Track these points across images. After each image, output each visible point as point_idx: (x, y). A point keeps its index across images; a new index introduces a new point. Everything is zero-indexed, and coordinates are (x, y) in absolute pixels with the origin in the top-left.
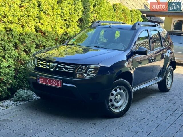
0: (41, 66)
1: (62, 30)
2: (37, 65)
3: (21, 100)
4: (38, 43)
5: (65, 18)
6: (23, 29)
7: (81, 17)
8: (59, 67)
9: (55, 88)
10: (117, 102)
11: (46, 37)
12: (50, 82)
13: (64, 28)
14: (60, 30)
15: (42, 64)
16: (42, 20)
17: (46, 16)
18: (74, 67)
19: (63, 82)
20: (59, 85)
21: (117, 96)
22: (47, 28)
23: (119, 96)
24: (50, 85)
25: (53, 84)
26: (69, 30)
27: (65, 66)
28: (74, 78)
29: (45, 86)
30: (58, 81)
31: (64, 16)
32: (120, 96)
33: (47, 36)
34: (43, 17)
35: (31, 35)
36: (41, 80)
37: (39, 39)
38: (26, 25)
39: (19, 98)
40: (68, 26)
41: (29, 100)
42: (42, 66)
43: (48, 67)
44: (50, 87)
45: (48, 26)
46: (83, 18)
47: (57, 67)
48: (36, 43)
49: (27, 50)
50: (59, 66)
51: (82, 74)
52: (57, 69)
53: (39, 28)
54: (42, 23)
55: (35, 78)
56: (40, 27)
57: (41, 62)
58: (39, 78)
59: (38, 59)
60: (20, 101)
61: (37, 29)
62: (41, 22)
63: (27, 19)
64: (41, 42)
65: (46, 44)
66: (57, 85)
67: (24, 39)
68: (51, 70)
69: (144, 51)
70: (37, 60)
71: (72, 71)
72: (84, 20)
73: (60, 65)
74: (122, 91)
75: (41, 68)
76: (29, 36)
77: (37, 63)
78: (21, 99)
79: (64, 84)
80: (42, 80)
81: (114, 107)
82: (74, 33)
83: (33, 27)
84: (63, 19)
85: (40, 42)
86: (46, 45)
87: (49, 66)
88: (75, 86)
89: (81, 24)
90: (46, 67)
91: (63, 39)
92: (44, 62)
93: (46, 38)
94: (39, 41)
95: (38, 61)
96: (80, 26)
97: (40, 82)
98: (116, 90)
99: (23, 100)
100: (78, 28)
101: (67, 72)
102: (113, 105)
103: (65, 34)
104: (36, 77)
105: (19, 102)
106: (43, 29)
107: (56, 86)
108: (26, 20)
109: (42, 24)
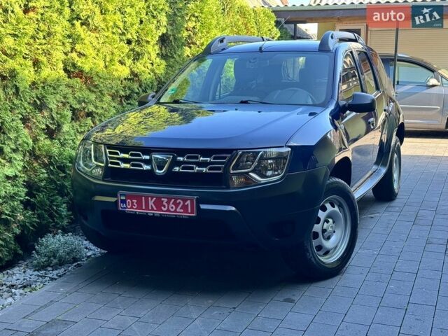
0: (123, 165)
1: (124, 67)
2: (112, 163)
3: (56, 264)
4: (78, 106)
5: (129, 36)
6: (36, 71)
7: (165, 32)
8: (179, 164)
9: (176, 220)
10: (329, 238)
11: (92, 88)
12: (159, 204)
13: (129, 62)
14: (120, 68)
15: (125, 161)
16: (81, 45)
17: (89, 32)
18: (225, 158)
19: (199, 202)
20: (189, 211)
21: (328, 222)
22: (95, 64)
23: (331, 220)
24: (160, 214)
25: (168, 210)
26: (140, 67)
27: (197, 158)
28: (228, 188)
29: (146, 216)
30: (185, 201)
31: (126, 30)
32: (334, 222)
33: (96, 86)
34: (82, 36)
35: (59, 86)
36: (133, 203)
37: (78, 94)
38: (43, 59)
39: (49, 257)
40: (137, 56)
41: (75, 260)
42: (128, 166)
43: (146, 167)
44: (162, 218)
45: (97, 58)
46: (170, 33)
47: (175, 163)
48: (71, 106)
49: (53, 127)
50: (181, 159)
51: (247, 173)
52: (177, 169)
53: (74, 65)
54: (82, 51)
55: (113, 200)
56: (79, 64)
57: (122, 155)
58: (123, 198)
59: (108, 148)
60: (55, 268)
61: (69, 68)
62: (79, 50)
63: (45, 44)
64: (85, 102)
65: (96, 107)
66: (182, 211)
67: (44, 97)
68: (158, 171)
69: (369, 102)
70: (108, 150)
71: (219, 169)
72: (171, 38)
73: (183, 156)
74: (336, 209)
75: (125, 169)
76: (54, 89)
77: (111, 158)
78: (55, 261)
79: (203, 207)
80: (135, 201)
81: (321, 253)
82: (152, 74)
83: (61, 65)
84: (124, 38)
85: (83, 104)
86: (97, 111)
87: (148, 162)
88: (233, 209)
89: (163, 48)
90: (141, 166)
91: (128, 92)
92: (132, 155)
93: (93, 92)
94: (79, 102)
95: (110, 153)
96: (162, 55)
97: (130, 207)
98: (324, 209)
99: (61, 263)
100: (158, 59)
101: (206, 173)
102: (320, 248)
103: (130, 79)
104: (116, 196)
105: (50, 269)
106: (87, 68)
107: (180, 212)
108: (44, 47)
109: (80, 55)
